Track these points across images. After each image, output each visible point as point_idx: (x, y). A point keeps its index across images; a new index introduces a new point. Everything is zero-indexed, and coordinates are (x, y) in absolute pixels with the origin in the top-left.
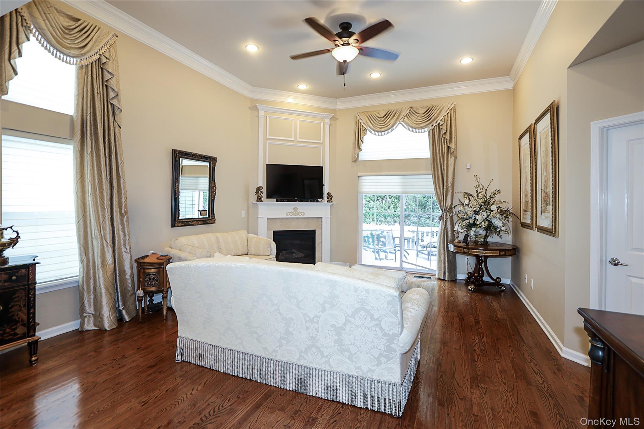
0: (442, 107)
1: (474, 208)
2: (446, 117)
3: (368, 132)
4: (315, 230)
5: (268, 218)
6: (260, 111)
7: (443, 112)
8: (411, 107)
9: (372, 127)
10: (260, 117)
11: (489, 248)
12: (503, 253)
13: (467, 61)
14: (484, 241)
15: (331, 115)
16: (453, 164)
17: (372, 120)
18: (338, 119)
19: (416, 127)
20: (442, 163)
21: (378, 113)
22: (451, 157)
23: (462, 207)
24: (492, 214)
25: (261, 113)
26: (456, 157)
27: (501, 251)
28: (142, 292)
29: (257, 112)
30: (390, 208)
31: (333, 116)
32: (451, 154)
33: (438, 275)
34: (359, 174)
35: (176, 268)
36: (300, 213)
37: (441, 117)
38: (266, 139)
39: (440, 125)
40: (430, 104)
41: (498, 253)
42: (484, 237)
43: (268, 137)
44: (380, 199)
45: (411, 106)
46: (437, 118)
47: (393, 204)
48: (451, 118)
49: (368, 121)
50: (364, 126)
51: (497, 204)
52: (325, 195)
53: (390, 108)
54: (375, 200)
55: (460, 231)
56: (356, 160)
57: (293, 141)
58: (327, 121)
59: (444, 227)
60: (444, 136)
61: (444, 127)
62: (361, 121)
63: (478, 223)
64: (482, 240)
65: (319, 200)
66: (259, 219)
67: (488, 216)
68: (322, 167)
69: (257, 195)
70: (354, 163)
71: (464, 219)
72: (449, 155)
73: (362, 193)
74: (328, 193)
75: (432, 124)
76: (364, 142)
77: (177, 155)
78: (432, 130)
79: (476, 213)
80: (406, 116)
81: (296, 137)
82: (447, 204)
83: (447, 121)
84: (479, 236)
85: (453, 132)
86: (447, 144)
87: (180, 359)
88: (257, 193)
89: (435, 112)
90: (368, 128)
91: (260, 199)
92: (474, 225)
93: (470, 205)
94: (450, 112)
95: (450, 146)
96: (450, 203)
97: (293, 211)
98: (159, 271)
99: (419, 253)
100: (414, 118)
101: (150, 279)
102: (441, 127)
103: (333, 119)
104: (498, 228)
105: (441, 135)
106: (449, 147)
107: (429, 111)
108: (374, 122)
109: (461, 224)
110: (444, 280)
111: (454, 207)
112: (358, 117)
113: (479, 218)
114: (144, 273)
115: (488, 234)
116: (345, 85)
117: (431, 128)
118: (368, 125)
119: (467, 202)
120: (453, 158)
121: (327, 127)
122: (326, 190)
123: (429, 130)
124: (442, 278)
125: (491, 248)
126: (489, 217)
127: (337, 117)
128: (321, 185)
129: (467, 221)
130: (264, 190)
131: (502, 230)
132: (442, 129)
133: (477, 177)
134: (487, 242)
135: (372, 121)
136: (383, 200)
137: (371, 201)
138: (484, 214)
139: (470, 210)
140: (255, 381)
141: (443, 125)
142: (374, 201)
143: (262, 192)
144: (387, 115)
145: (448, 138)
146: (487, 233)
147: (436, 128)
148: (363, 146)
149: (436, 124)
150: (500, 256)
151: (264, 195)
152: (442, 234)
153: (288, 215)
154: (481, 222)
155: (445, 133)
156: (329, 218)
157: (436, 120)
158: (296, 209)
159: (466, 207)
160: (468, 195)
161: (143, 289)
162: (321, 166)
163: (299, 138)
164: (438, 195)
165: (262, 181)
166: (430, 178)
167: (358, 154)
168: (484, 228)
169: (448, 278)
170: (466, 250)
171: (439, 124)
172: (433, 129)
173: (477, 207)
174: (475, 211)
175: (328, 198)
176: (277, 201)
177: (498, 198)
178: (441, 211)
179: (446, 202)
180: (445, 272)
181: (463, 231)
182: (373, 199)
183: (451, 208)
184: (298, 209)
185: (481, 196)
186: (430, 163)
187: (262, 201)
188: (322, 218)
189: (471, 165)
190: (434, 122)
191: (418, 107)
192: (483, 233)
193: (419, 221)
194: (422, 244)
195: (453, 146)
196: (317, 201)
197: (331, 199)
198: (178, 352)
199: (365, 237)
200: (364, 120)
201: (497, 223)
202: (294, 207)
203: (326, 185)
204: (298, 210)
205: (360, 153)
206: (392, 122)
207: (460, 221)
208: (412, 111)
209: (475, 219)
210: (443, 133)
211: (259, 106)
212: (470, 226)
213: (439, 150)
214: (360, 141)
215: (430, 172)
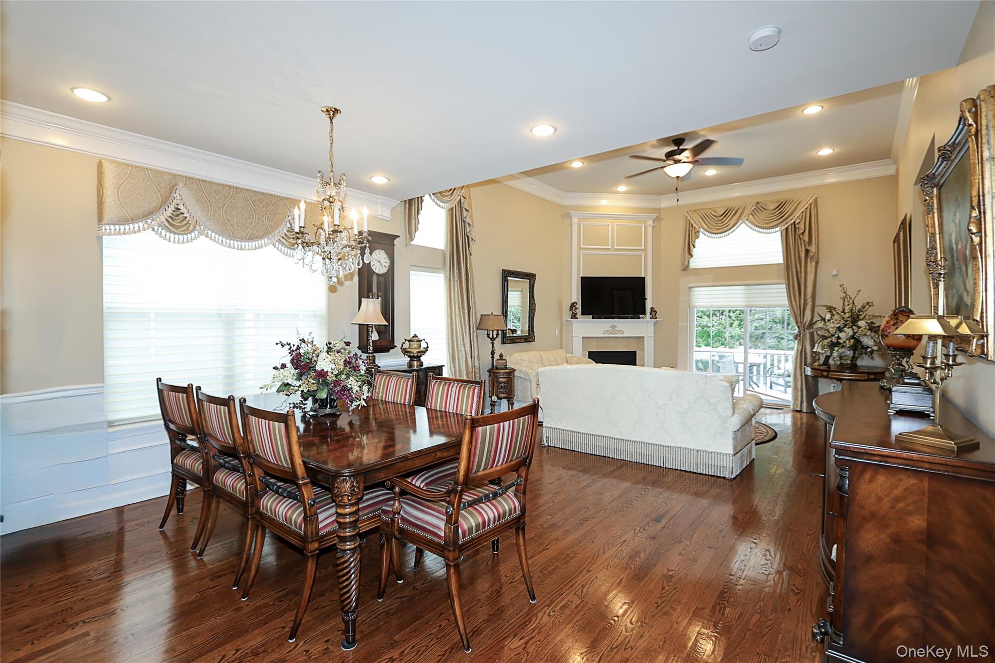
0: (799, 200)
1: (837, 324)
2: (804, 213)
3: (701, 234)
4: (635, 352)
5: (583, 337)
6: (573, 219)
7: (800, 207)
8: (758, 203)
9: (707, 228)
10: (573, 224)
11: (859, 371)
12: (873, 377)
13: (825, 152)
14: (852, 363)
15: (655, 216)
16: (813, 271)
17: (706, 219)
18: (662, 219)
19: (766, 226)
20: (799, 269)
21: (715, 212)
22: (811, 263)
23: (823, 323)
24: (859, 332)
25: (575, 220)
26: (817, 263)
27: (869, 374)
28: (496, 397)
29: (570, 221)
30: (733, 326)
31: (657, 217)
32: (811, 258)
33: (793, 406)
34: (690, 285)
35: (548, 371)
36: (618, 331)
37: (798, 214)
38: (580, 248)
39: (796, 223)
40: (782, 198)
41: (865, 377)
42: (851, 359)
43: (582, 246)
44: (718, 314)
45: (758, 201)
46: (791, 214)
47: (737, 320)
48: (812, 214)
49: (702, 221)
50: (697, 227)
51: (870, 319)
52: (648, 310)
53: (730, 205)
54: (711, 315)
55: (821, 351)
56: (686, 268)
57: (609, 249)
58: (650, 223)
59: (800, 347)
60: (801, 237)
61: (802, 226)
62: (692, 222)
63: (841, 341)
64: (849, 362)
65: (641, 316)
66: (574, 338)
67: (855, 333)
68: (644, 278)
69: (571, 312)
70: (683, 272)
71: (825, 338)
72: (809, 260)
73: (695, 307)
74: (651, 308)
75: (786, 222)
76: (696, 245)
77: (506, 274)
78: (785, 230)
79: (840, 329)
80: (751, 214)
81: (613, 245)
82: (805, 320)
83: (805, 218)
84: (845, 358)
85: (813, 231)
86: (805, 246)
87: (546, 444)
88: (571, 309)
89: (789, 208)
90: (702, 230)
91: (574, 316)
92: (837, 344)
93: (832, 321)
94: (809, 207)
95: (809, 248)
96: (809, 319)
97: (610, 329)
98: (508, 381)
99: (773, 384)
100: (762, 215)
101: (502, 387)
102: (797, 226)
103: (657, 220)
104: (868, 347)
105: (797, 236)
106: (807, 251)
107: (781, 206)
108: (709, 222)
109: (821, 343)
110: (800, 411)
111: (814, 324)
112: (688, 217)
113: (842, 335)
114: (497, 381)
115: (856, 355)
116: (678, 200)
117: (784, 228)
118: (702, 226)
119: (828, 317)
120: (814, 263)
121: (650, 229)
122: (649, 305)
123: (782, 229)
124: (799, 409)
125: (862, 371)
126: (857, 334)
127: (662, 217)
128: (644, 299)
129: (829, 340)
130: (579, 306)
131: (873, 350)
132: (799, 228)
133: (844, 286)
134: (856, 365)
135: (706, 222)
136: (722, 315)
137: (705, 317)
138: (849, 331)
139: (832, 326)
140: (612, 458)
141: (800, 224)
142: (708, 316)
143: (576, 308)
144: (725, 214)
145: (807, 239)
146: (854, 353)
147: (790, 226)
148: (695, 251)
149: (791, 223)
150: (868, 380)
151: (579, 311)
152: (799, 356)
153: (604, 334)
154: (845, 340)
155: (803, 233)
156: (653, 338)
157: (791, 218)
158: (613, 327)
159: (828, 323)
160: (830, 309)
161: (497, 395)
162: (643, 276)
163: (617, 246)
164: (793, 308)
165: (575, 296)
166: (782, 289)
167: (689, 261)
168: (849, 347)
169: (806, 410)
170: (825, 374)
171: (794, 222)
172: (787, 229)
173: (841, 323)
174: (839, 327)
175: (651, 314)
176: (593, 318)
177: (870, 311)
178: (797, 329)
179: (804, 317)
180: (802, 402)
181: (823, 351)
182: (707, 313)
183: (811, 324)
184: (616, 327)
185: (847, 309)
186: (783, 270)
187: (577, 318)
188: (643, 337)
189: (838, 271)
190: (788, 220)
191: (767, 203)
192: (850, 353)
193: (778, 345)
194: (776, 371)
195: (813, 249)
196: (639, 318)
197: (655, 315)
198: (544, 438)
199: (697, 361)
200: (696, 220)
201: (867, 341)
202: (612, 324)
203: (648, 299)
204: (616, 329)
205: (691, 260)
206: (732, 222)
207: (820, 340)
208: (759, 207)
209: (839, 338)
210: (800, 233)
211: (572, 213)
212: (832, 346)
213: (795, 254)
214: (691, 246)
215: (784, 281)
